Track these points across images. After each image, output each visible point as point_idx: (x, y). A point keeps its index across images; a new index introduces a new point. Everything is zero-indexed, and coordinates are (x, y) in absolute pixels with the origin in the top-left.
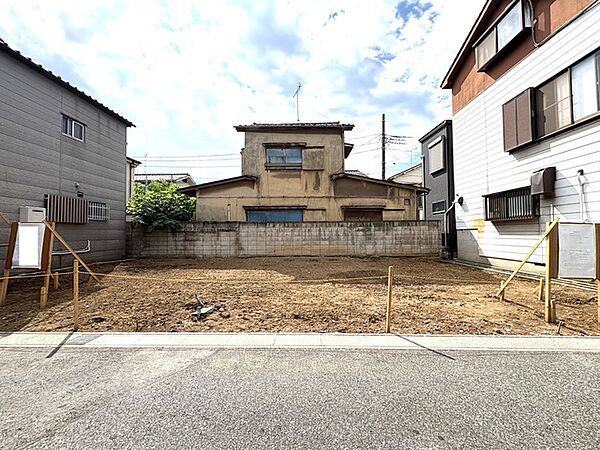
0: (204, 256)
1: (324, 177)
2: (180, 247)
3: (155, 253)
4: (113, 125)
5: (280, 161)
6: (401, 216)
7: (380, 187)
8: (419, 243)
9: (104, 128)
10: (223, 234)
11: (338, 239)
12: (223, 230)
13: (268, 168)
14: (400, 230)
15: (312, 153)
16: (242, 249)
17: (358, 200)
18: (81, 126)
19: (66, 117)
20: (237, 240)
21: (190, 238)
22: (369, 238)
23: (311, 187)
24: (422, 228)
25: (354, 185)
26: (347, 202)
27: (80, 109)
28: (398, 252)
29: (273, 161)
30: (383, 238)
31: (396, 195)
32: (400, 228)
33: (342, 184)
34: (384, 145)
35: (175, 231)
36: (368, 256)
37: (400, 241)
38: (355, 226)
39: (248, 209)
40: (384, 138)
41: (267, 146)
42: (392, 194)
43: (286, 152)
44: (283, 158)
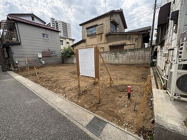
1: (104, 36)
2: (71, 61)
4: (55, 33)
6: (132, 47)
8: (139, 59)
9: (53, 34)
11: (106, 58)
13: (88, 36)
14: (129, 53)
15: (99, 27)
17: (115, 42)
18: (47, 35)
19: (43, 34)
22: (116, 57)
23: (99, 40)
24: (141, 52)
25: (113, 37)
26: (111, 44)
27: (46, 31)
28: (128, 63)
29: (89, 33)
30: (122, 57)
31: (132, 38)
32: (130, 52)
33: (109, 37)
34: (155, 11)
35: (70, 57)
36: (116, 64)
37: (129, 58)
38: (112, 53)
40: (155, 6)
41: (87, 29)
42: (130, 37)
43: (92, 29)
44: (91, 32)
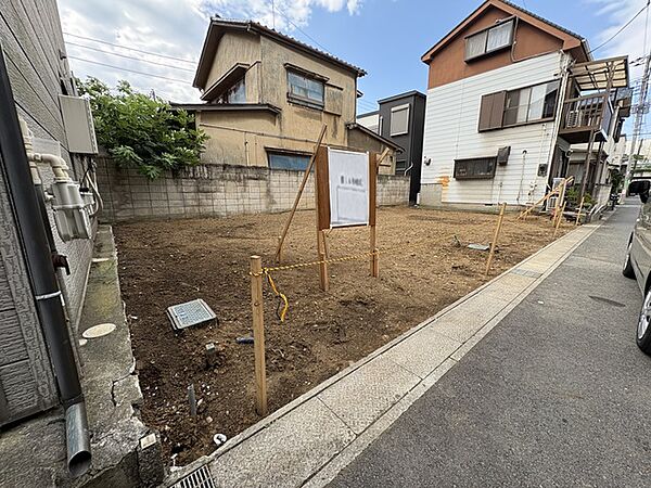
0: (228, 213)
1: (341, 125)
2: (190, 202)
3: (146, 212)
5: (302, 94)
6: (388, 171)
7: (377, 143)
10: (251, 183)
12: (251, 178)
13: (290, 99)
15: (333, 93)
16: (274, 203)
20: (268, 191)
21: (206, 187)
23: (330, 133)
24: (401, 182)
29: (296, 92)
32: (391, 182)
33: (355, 135)
37: (390, 192)
39: (270, 152)
41: (290, 69)
43: (308, 83)
44: (305, 90)
